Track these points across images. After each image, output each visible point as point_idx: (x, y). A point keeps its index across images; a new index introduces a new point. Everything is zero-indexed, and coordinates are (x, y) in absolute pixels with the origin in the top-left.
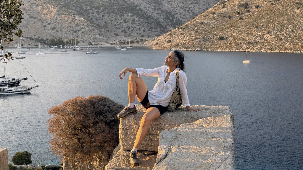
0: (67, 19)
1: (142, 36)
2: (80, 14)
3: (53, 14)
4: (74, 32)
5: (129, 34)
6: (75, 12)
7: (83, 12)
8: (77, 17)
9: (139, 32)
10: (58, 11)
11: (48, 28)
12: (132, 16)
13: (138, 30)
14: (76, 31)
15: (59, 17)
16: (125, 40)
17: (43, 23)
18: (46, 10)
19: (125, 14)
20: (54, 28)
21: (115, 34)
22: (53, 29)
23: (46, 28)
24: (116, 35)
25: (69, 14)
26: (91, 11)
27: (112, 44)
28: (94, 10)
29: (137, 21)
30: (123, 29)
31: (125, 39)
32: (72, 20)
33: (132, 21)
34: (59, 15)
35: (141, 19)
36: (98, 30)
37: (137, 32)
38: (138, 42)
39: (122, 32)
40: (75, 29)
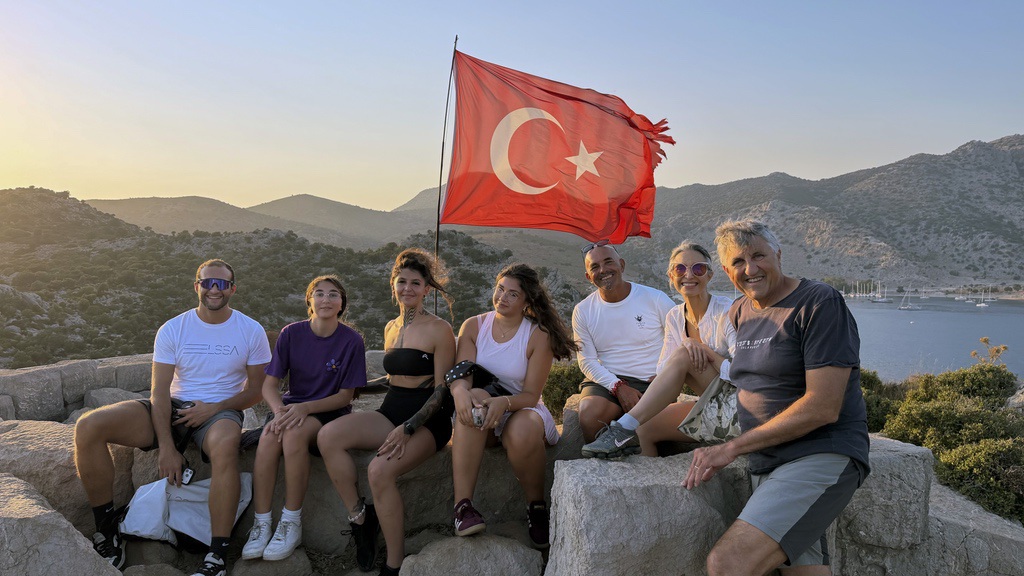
0: (852, 244)
1: (1017, 278)
2: (878, 235)
3: (826, 236)
4: (865, 268)
5: (985, 273)
6: (869, 231)
7: (882, 231)
8: (872, 241)
9: (1008, 270)
10: (835, 230)
11: (815, 259)
12: (991, 238)
13: (1007, 265)
14: (869, 267)
15: (836, 240)
16: (977, 285)
17: (806, 251)
18: (812, 229)
19: (976, 233)
20: (827, 260)
21: (951, 273)
22: (825, 262)
23: (811, 260)
24: (955, 274)
25: (856, 236)
26: (901, 229)
27: (947, 292)
28: (905, 226)
29: (1003, 247)
30: (971, 263)
31: (975, 283)
32: (863, 247)
33: (992, 247)
34: (838, 237)
35: (1013, 244)
36: (915, 264)
37: (1003, 269)
38: (1008, 290)
39: (967, 268)
40: (868, 263)
